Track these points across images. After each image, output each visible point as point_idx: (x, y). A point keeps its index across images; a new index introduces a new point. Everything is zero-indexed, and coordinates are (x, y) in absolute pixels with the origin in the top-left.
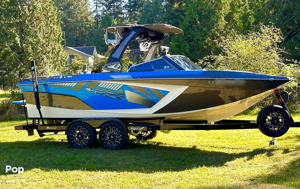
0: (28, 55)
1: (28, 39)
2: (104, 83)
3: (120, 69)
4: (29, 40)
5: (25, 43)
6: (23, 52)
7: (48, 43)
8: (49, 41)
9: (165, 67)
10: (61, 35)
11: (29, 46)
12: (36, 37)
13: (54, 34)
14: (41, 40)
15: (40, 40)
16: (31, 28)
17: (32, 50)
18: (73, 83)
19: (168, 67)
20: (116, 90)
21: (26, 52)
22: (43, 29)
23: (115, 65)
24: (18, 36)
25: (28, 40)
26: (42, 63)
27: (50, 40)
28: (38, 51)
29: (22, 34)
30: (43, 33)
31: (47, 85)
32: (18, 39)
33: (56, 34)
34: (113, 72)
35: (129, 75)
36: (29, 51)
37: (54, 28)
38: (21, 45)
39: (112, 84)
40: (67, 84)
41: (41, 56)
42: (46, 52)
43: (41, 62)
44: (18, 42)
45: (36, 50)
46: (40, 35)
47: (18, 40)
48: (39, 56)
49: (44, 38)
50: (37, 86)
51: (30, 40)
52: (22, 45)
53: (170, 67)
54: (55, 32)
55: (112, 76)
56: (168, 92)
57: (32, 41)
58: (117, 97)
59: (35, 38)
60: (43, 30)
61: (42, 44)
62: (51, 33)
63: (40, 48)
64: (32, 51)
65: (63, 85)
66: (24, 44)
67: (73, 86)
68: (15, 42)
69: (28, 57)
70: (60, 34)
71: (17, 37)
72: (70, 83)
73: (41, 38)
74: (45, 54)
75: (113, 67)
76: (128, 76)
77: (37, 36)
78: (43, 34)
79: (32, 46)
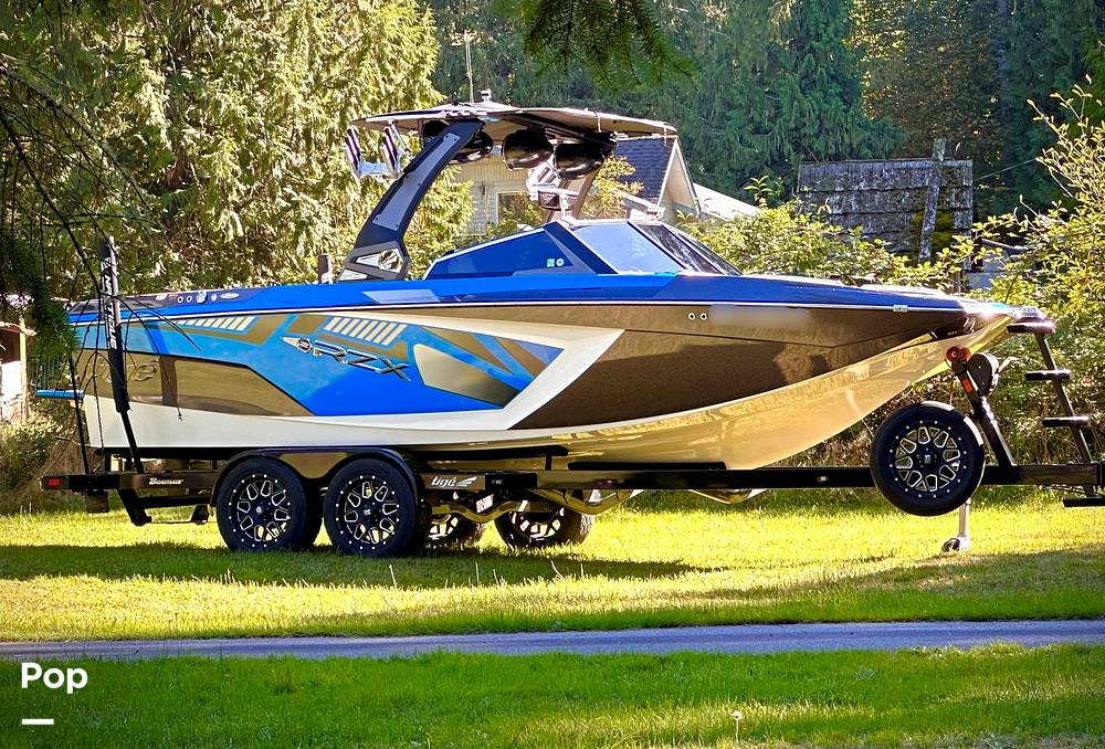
0: (211, 199)
1: (218, 96)
2: (343, 318)
3: (398, 270)
4: (224, 106)
5: (196, 125)
6: (183, 176)
7: (337, 120)
8: (348, 104)
9: (550, 263)
10: (428, 69)
11: (219, 141)
12: (267, 83)
13: (380, 60)
14: (298, 101)
15: (287, 99)
16: (237, 22)
17: (237, 168)
18: (240, 319)
19: (560, 262)
20: (386, 343)
21: (201, 180)
22: (312, 31)
23: (383, 254)
24: (160, 79)
25: (218, 104)
26: (300, 249)
27: (353, 100)
28: (277, 172)
29: (179, 67)
30: (312, 54)
31: (157, 327)
32: (154, 100)
33: (393, 62)
34: (375, 280)
35: (429, 291)
36: (220, 173)
37: (381, 26)
38: (175, 137)
39: (371, 321)
40: (220, 320)
41: (296, 205)
42: (325, 182)
43: (295, 244)
44: (158, 117)
45: (265, 163)
46: (292, 71)
47: (155, 106)
48: (284, 204)
49: (318, 86)
50: (118, 329)
51: (231, 101)
52: (181, 137)
53: (568, 263)
54: (387, 50)
55: (371, 294)
56: (560, 351)
57: (241, 110)
58: (389, 369)
59: (262, 86)
60: (313, 40)
61: (300, 128)
62: (361, 55)
63: (292, 156)
64: (235, 173)
65: (208, 324)
66: (192, 130)
67: (241, 328)
68: (138, 117)
69: (213, 211)
70: (423, 61)
71: (150, 88)
72: (230, 319)
73: (294, 91)
74: (318, 192)
75: (373, 260)
76: (427, 294)
77: (270, 78)
78: (311, 63)
79: (238, 139)
